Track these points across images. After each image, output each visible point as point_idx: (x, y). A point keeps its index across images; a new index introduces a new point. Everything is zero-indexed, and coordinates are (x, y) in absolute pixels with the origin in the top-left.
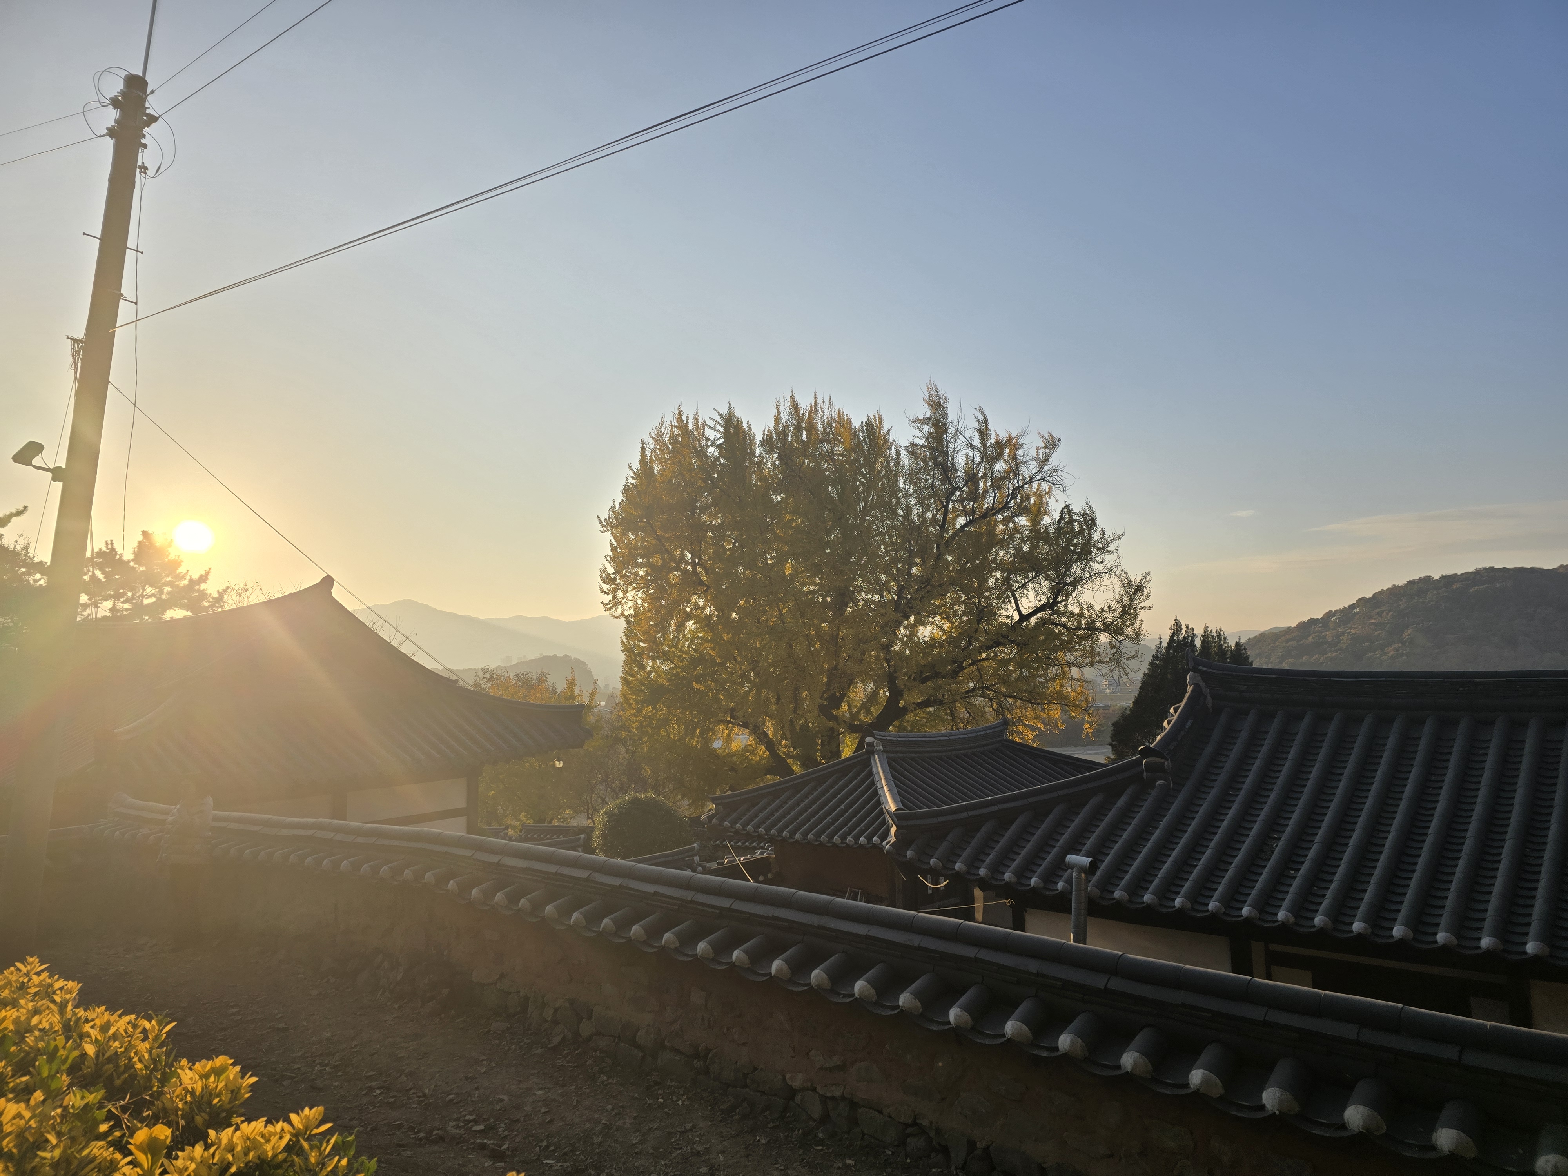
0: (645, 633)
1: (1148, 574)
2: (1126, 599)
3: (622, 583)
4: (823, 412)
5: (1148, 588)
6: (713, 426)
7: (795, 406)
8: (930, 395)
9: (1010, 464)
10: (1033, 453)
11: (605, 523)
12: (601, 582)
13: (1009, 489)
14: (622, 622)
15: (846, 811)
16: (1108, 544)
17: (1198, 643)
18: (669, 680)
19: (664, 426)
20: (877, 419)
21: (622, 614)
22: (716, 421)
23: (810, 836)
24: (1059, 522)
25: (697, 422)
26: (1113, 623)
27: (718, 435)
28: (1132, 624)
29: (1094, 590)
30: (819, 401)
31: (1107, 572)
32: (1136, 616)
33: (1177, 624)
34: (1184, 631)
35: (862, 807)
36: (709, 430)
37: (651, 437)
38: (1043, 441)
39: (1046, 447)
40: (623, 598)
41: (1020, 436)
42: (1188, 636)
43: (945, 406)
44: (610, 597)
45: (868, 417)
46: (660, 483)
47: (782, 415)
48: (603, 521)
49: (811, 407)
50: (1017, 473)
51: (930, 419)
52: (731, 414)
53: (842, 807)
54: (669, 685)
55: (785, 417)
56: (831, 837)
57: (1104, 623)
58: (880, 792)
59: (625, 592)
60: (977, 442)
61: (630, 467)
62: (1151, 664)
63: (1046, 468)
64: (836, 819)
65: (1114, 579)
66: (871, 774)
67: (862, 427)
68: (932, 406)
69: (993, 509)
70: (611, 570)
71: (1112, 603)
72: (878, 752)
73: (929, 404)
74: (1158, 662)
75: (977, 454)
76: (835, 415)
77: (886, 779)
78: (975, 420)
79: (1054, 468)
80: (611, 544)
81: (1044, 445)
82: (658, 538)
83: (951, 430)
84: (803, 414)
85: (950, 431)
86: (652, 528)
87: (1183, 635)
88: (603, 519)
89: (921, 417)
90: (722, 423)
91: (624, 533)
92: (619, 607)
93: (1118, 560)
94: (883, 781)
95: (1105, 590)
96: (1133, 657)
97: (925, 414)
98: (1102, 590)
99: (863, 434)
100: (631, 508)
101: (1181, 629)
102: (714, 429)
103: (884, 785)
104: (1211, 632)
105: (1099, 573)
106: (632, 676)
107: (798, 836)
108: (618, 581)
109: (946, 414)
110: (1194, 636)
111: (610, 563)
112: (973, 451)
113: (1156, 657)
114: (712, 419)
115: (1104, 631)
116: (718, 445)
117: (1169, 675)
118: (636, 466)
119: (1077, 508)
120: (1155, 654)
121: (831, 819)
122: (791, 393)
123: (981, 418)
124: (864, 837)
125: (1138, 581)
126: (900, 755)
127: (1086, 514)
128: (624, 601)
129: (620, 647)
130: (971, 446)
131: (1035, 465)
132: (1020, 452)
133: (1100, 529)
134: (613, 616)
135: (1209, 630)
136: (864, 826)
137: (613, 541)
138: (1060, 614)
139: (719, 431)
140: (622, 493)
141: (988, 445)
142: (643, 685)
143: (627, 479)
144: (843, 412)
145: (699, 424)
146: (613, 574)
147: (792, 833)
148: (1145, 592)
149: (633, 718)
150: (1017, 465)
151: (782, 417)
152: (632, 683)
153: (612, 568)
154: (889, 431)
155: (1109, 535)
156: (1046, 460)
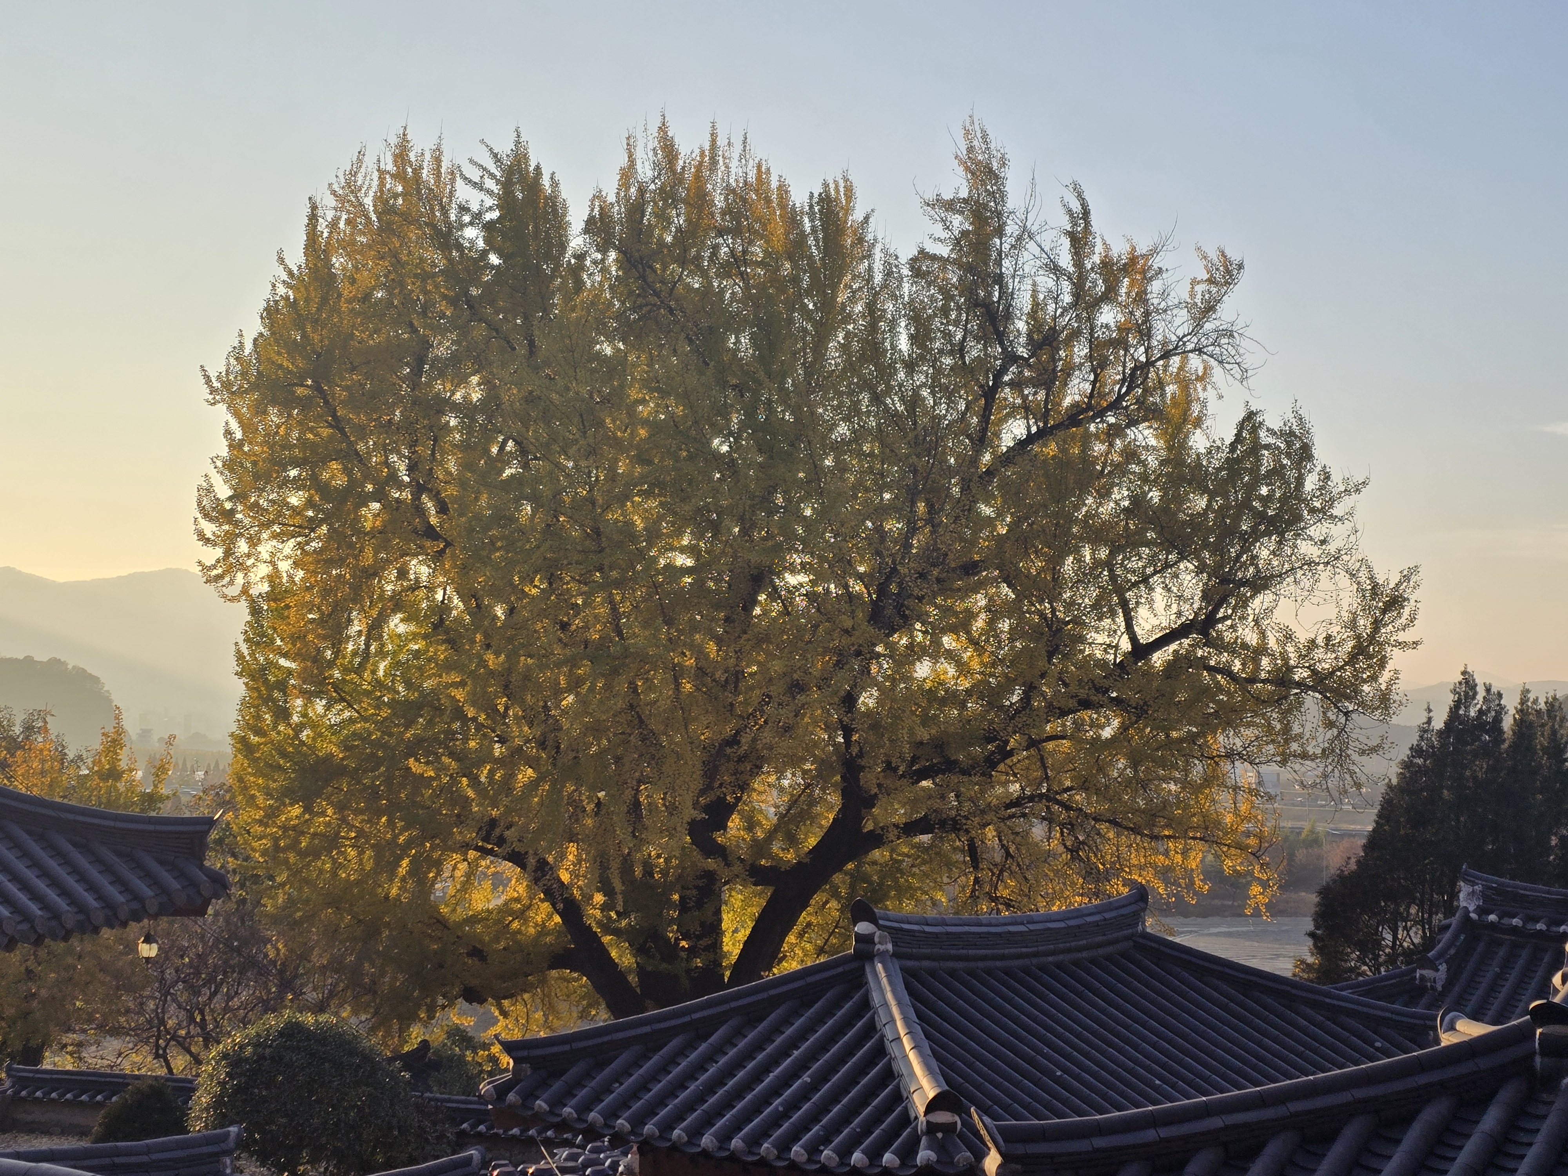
0: (297, 638)
1: (1414, 570)
2: (1364, 624)
3: (247, 521)
4: (727, 167)
5: (1412, 602)
6: (477, 179)
7: (669, 150)
8: (970, 149)
9: (1131, 313)
10: (1181, 292)
11: (216, 384)
12: (199, 515)
13: (1124, 367)
14: (242, 612)
15: (813, 1087)
16: (1332, 500)
17: (1507, 723)
18: (346, 746)
19: (363, 170)
20: (842, 189)
21: (245, 591)
22: (485, 169)
23: (736, 1143)
24: (1233, 447)
25: (439, 166)
26: (1333, 673)
27: (489, 202)
28: (1374, 678)
29: (1299, 599)
30: (721, 142)
31: (1328, 563)
32: (1382, 663)
33: (1467, 683)
34: (1480, 697)
35: (852, 1080)
36: (469, 188)
37: (334, 193)
38: (1206, 267)
39: (1211, 281)
40: (249, 556)
41: (1154, 251)
42: (1489, 710)
43: (1002, 175)
44: (219, 552)
45: (826, 185)
46: (349, 301)
47: (639, 166)
48: (214, 380)
49: (702, 154)
50: (1145, 333)
51: (965, 201)
52: (520, 157)
53: (806, 1078)
54: (342, 759)
55: (645, 171)
56: (784, 1146)
57: (1314, 672)
58: (892, 1049)
59: (254, 542)
60: (1066, 261)
61: (281, 260)
62: (1407, 765)
63: (1208, 326)
64: (793, 1106)
65: (1344, 580)
66: (866, 1004)
67: (811, 207)
68: (973, 174)
69: (1089, 407)
70: (223, 491)
71: (1334, 630)
72: (882, 954)
73: (967, 169)
74: (1420, 761)
75: (1066, 286)
76: (752, 177)
77: (906, 1019)
78: (1063, 211)
79: (1224, 327)
80: (228, 433)
81: (1206, 276)
82: (337, 424)
83: (1011, 229)
84: (683, 168)
85: (1008, 230)
86: (326, 402)
87: (1479, 706)
88: (213, 375)
89: (947, 196)
90: (498, 174)
91: (260, 410)
92: (240, 576)
93: (1352, 538)
94: (900, 1024)
95: (1322, 602)
96: (1374, 750)
97: (957, 190)
98: (1315, 600)
99: (812, 221)
100: (279, 353)
101: (1475, 693)
102: (479, 186)
103: (902, 1034)
104: (1536, 701)
105: (1310, 563)
106: (258, 732)
107: (707, 1140)
108: (239, 516)
109: (1003, 196)
110: (1501, 710)
111: (222, 473)
112: (1058, 279)
113: (1417, 751)
114: (475, 164)
115: (1313, 689)
116: (488, 222)
117: (1445, 792)
118: (296, 258)
119: (1273, 419)
120: (1415, 743)
121: (781, 1104)
122: (660, 119)
123: (1076, 206)
124: (863, 1152)
125: (1392, 586)
126: (926, 964)
127: (1292, 433)
128: (249, 562)
129: (232, 665)
130: (1054, 269)
131: (1185, 319)
132: (1156, 287)
133: (1319, 468)
134: (224, 596)
135: (1531, 696)
136: (859, 1126)
137: (234, 425)
138: (1219, 645)
139: (490, 192)
140: (262, 318)
141: (1089, 266)
142: (284, 754)
143: (274, 286)
144: (768, 169)
145: (443, 170)
146: (230, 499)
147: (696, 1133)
148: (1406, 612)
149: (259, 829)
150: (1147, 314)
151: (640, 170)
152: (259, 749)
153: (226, 487)
154: (867, 218)
155: (1337, 483)
156: (1209, 308)
